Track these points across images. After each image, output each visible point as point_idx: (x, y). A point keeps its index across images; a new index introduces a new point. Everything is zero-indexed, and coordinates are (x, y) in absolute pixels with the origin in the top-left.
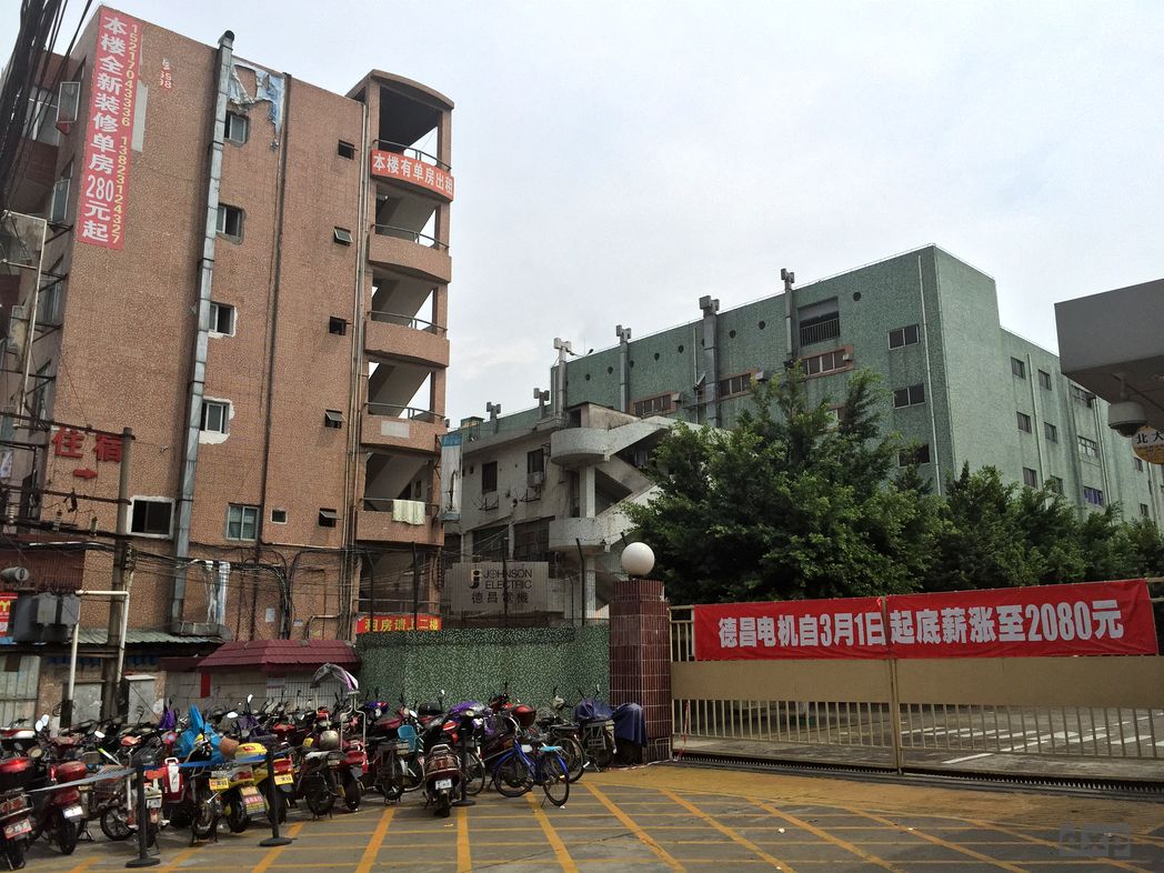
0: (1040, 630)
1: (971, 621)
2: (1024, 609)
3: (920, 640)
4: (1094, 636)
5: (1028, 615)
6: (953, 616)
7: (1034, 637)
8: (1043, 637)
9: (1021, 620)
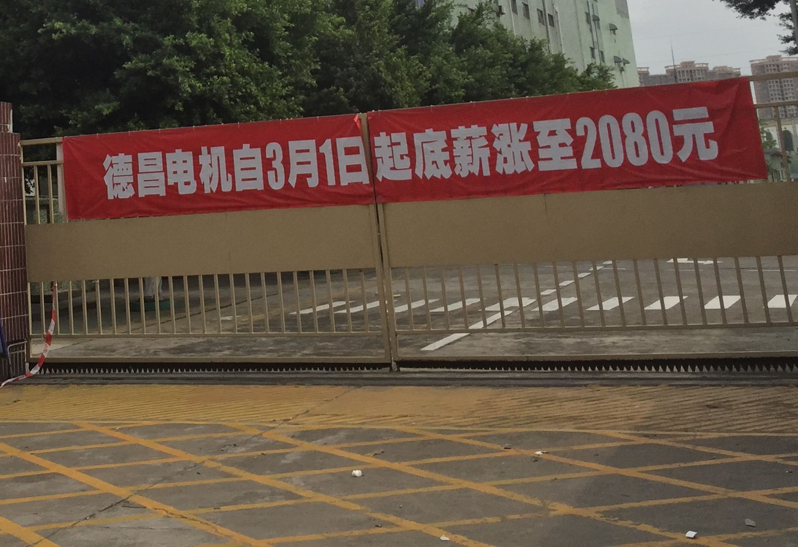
0: (597, 153)
1: (497, 144)
2: (573, 124)
3: (420, 175)
4: (676, 159)
5: (580, 132)
6: (470, 138)
7: (589, 163)
8: (603, 162)
9: (569, 140)
